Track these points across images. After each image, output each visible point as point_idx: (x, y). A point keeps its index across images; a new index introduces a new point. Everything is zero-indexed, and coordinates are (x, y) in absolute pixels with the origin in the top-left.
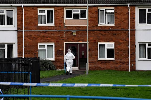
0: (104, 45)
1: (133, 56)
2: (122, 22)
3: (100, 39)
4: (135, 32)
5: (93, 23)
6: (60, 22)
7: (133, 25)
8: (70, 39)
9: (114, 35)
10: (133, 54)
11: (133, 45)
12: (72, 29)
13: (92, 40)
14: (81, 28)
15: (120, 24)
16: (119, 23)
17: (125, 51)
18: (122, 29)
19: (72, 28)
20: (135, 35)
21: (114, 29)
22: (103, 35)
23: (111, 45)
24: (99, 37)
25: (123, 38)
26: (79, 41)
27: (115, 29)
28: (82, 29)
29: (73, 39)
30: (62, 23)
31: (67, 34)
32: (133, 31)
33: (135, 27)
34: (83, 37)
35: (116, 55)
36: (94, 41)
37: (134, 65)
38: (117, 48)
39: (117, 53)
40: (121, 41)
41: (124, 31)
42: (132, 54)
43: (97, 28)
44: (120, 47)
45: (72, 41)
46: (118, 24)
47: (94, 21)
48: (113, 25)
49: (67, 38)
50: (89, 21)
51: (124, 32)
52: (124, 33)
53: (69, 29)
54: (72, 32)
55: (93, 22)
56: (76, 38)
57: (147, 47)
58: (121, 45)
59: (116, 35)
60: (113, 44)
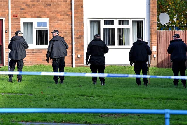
0: (31, 24)
1: (79, 41)
3: (25, 13)
9: (48, 5)
10: (80, 38)
11: (79, 22)
17: (66, 32)
20: (82, 7)
22: (29, 5)
23: (44, 24)
24: (23, 9)
25: (64, 11)
36: (14, 16)
37: (81, 56)
40: (60, 17)
42: (77, 38)
44: (57, 27)
52: (65, 2)
57: (102, 26)
58: (59, 22)
59: (50, 5)
60: (46, 20)
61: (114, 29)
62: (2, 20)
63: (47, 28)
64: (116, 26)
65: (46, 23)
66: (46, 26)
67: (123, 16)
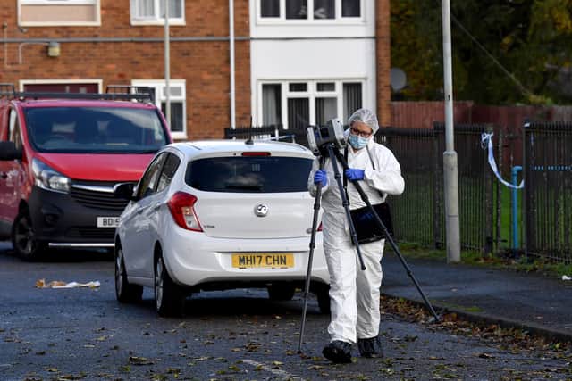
0: (153, 90)
1: (245, 123)
2: (209, 12)
3: (139, 70)
4: (249, 47)
5: (114, 16)
6: (6, 13)
7: (243, 23)
8: (38, 71)
9: (184, 54)
10: (245, 118)
11: (243, 87)
12: (46, 36)
13: (113, 74)
14: (73, 32)
15: (201, 20)
16: (199, 16)
17: (217, 107)
18: (208, 35)
19: (45, 32)
20: (248, 56)
21: (183, 35)
22: (147, 55)
23: (176, 91)
24: (137, 63)
25: (214, 65)
26: (71, 75)
27: (187, 36)
28: (78, 36)
29: (51, 71)
30: (9, 17)
31: (30, 52)
32: (244, 43)
33: (248, 30)
34: (82, 61)
35: (191, 122)
36: (121, 76)
38: (192, 99)
39: (194, 115)
40: (207, 77)
41: (217, 44)
42: (240, 118)
43: (130, 31)
44: (201, 96)
45: (46, 74)
46: (198, 20)
47: (117, 9)
48: (181, 21)
49: (30, 68)
50: (102, 8)
51: (215, 47)
52: (216, 49)
53: (35, 37)
54: (47, 47)
55: (113, 13)
56: (59, 67)
57: (286, 94)
58: (206, 88)
59: (188, 54)
60: (181, 84)
61: (306, 100)
62: (96, 85)
63: (182, 97)
64: (312, 93)
65: (179, 89)
66: (180, 94)
67: (325, 75)
